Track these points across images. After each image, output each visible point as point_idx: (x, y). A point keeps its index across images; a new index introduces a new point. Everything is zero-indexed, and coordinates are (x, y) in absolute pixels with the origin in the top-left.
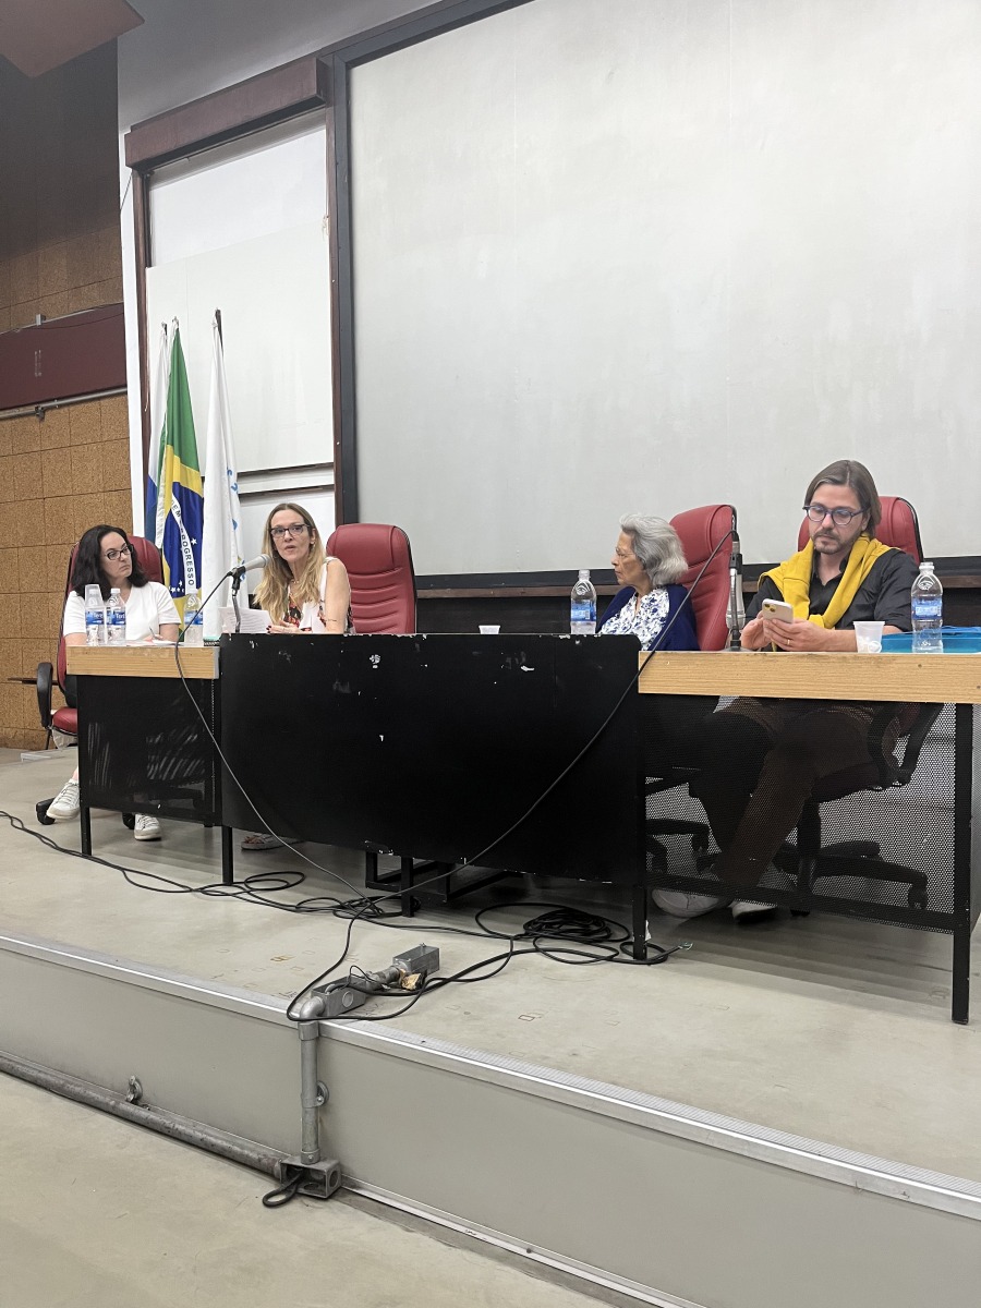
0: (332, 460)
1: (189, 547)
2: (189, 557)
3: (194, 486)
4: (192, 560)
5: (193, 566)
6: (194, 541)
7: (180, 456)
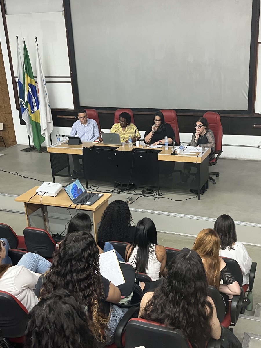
0: (70, 76)
1: (34, 99)
2: (34, 102)
3: (33, 84)
4: (35, 103)
5: (36, 104)
6: (35, 98)
7: (29, 76)
